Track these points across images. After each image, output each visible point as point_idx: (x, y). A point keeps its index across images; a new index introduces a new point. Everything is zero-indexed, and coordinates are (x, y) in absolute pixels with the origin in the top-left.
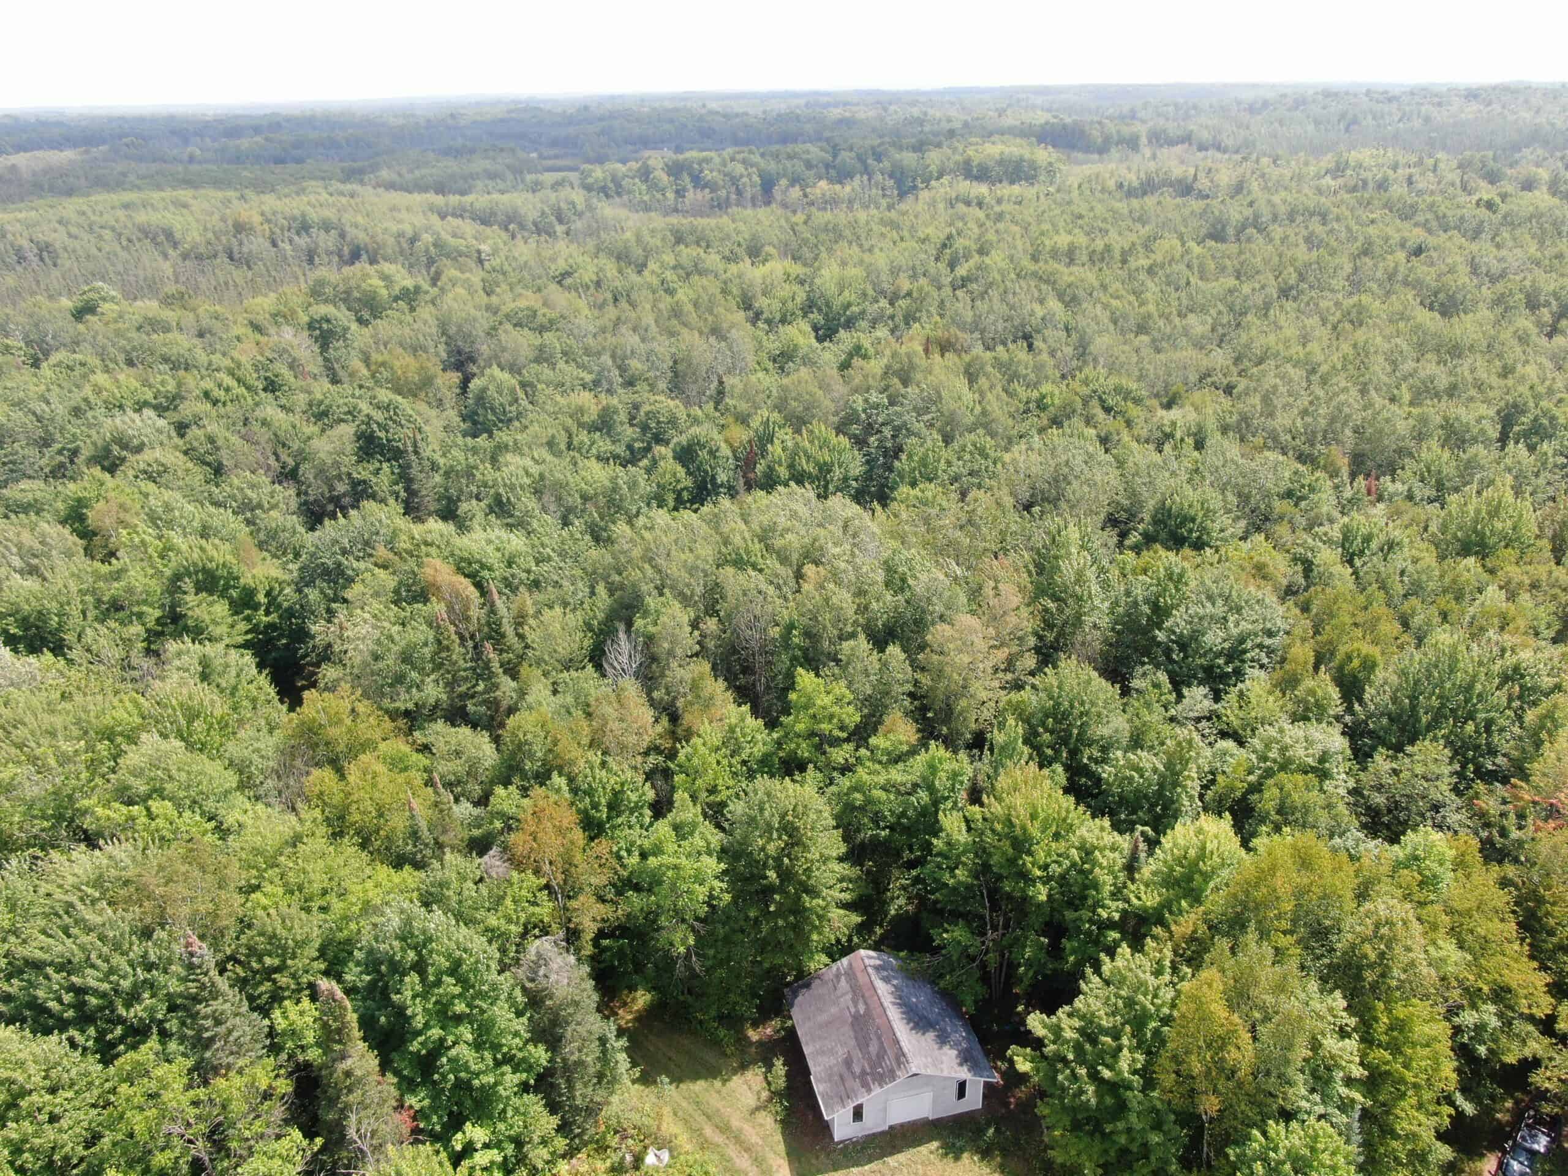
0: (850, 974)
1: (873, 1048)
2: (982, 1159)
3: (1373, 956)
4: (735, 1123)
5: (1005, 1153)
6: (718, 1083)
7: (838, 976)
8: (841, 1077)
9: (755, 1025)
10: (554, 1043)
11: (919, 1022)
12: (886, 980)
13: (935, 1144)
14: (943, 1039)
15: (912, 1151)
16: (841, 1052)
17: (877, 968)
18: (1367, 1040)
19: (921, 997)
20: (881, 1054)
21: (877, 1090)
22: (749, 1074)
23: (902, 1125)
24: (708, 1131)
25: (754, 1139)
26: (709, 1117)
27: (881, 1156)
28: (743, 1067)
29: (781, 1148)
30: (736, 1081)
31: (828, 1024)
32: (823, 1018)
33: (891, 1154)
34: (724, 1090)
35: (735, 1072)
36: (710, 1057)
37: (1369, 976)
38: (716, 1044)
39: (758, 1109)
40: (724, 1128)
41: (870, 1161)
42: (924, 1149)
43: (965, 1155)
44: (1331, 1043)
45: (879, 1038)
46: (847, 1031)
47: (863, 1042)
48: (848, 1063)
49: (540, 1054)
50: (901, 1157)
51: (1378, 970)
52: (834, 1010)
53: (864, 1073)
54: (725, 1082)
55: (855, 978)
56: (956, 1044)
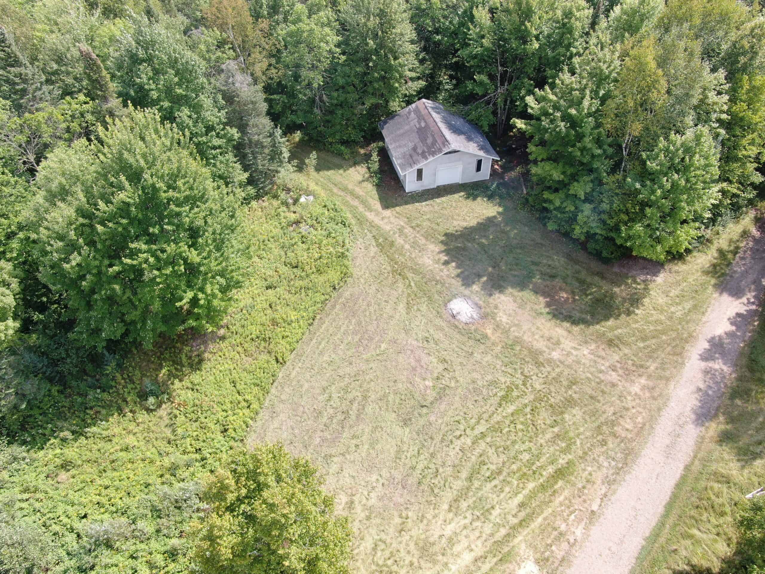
0: (417, 110)
1: (429, 141)
2: (489, 200)
3: (747, 46)
4: (350, 187)
5: (501, 197)
6: (341, 171)
7: (409, 113)
8: (411, 156)
9: (362, 147)
10: (242, 128)
11: (456, 130)
12: (438, 113)
13: (462, 194)
14: (469, 139)
15: (449, 196)
16: (411, 145)
17: (433, 108)
18: (733, 100)
19: (459, 122)
20: (435, 142)
21: (431, 159)
22: (358, 168)
23: (444, 186)
24: (335, 190)
25: (361, 193)
26: (336, 185)
27: (432, 199)
28: (355, 164)
29: (377, 196)
30: (352, 170)
31: (402, 135)
32: (402, 131)
33: (438, 197)
34: (344, 174)
35: (351, 167)
36: (336, 160)
37: (742, 60)
38: (340, 154)
39: (363, 181)
40: (345, 189)
41: (426, 200)
42: (456, 196)
43: (479, 199)
44: (712, 96)
45: (433, 136)
46: (415, 135)
47: (423, 139)
48: (415, 149)
49: (234, 132)
50: (444, 199)
51: (749, 56)
52: (407, 128)
53: (424, 152)
54: (345, 171)
55: (420, 112)
56: (476, 142)
